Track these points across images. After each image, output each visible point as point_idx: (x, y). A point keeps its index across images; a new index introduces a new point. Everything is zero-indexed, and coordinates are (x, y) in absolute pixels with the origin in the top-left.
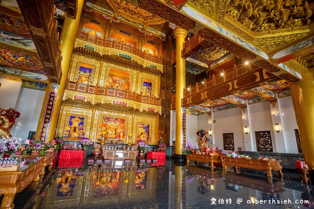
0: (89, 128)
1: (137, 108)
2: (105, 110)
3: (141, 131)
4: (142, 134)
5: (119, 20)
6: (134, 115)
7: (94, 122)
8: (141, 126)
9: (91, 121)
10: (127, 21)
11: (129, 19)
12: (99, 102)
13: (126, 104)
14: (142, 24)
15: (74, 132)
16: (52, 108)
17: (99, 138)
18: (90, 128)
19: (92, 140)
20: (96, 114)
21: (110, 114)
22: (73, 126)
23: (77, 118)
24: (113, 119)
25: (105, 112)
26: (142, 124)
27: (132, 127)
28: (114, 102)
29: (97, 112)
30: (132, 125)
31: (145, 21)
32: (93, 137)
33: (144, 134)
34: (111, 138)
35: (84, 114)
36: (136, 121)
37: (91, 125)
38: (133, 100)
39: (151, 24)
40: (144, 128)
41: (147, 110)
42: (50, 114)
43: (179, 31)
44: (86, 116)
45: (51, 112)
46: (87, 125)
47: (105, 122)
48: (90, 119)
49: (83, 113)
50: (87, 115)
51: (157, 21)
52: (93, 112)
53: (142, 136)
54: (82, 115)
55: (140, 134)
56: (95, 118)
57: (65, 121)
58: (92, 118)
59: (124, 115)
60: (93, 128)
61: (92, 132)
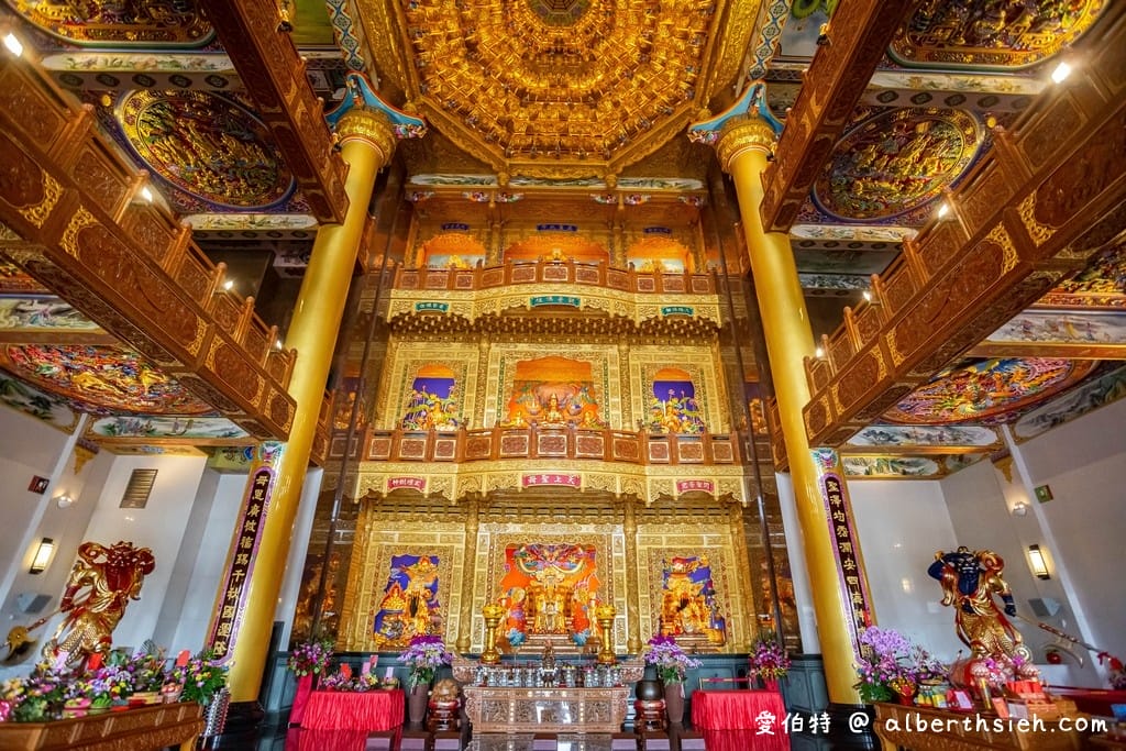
0: (457, 594)
1: (630, 489)
2: (510, 520)
3: (679, 593)
4: (685, 603)
5: (516, 190)
6: (630, 522)
7: (476, 570)
8: (679, 567)
9: (462, 566)
10: (545, 186)
11: (548, 177)
12: (472, 487)
13: (577, 480)
14: (600, 177)
15: (413, 616)
16: (256, 527)
17: (503, 637)
18: (463, 595)
19: (473, 646)
20: (481, 536)
21: (533, 530)
22: (409, 591)
23: (425, 563)
24: (556, 553)
25: (514, 528)
26: (684, 561)
27: (628, 576)
28: (526, 480)
29: (484, 531)
30: (627, 566)
31: (607, 164)
32: (475, 633)
33: (693, 605)
34: (549, 632)
35: (438, 544)
36: (645, 547)
37: (464, 585)
38: (608, 458)
39: (629, 163)
40: (695, 577)
41: (676, 493)
42: (249, 551)
43: (731, 141)
44: (445, 550)
45: (253, 542)
46: (449, 586)
47: (528, 567)
48: (460, 558)
49: (433, 538)
50: (447, 545)
51: (645, 142)
52: (467, 531)
53: (686, 612)
54: (432, 548)
55: (676, 603)
56: (478, 553)
57: (377, 575)
58: (465, 556)
59: (588, 529)
60: (471, 593)
61: (470, 611)
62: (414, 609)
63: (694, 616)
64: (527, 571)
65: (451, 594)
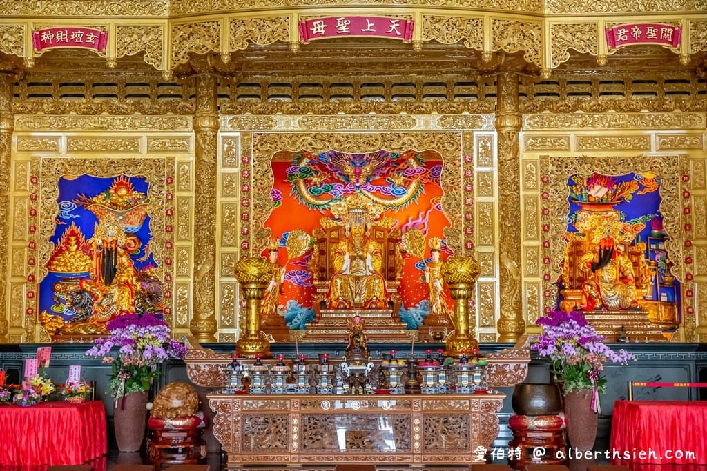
0: (185, 244)
1: (511, 43)
2: (277, 108)
3: (597, 238)
4: (607, 255)
6: (509, 108)
7: (219, 199)
8: (599, 191)
9: (193, 194)
12: (201, 44)
13: (407, 28)
15: (109, 282)
17: (274, 315)
18: (198, 245)
19: (220, 330)
20: (225, 138)
21: (323, 126)
22: (97, 240)
23: (124, 191)
24: (367, 169)
25: (285, 123)
26: (610, 182)
27: (502, 207)
28: (305, 28)
29: (229, 130)
30: (502, 190)
32: (224, 308)
33: (623, 261)
34: (357, 306)
35: (144, 154)
36: (536, 156)
37: (198, 227)
40: (628, 210)
41: (602, 50)
44: (157, 165)
46: (170, 230)
48: (188, 180)
49: (134, 144)
50: (163, 156)
52: (197, 129)
53: (609, 273)
54: (135, 163)
55: (590, 257)
56: (220, 170)
57: (33, 213)
58: (197, 175)
59: (428, 123)
60: (212, 241)
61: (212, 272)
62: (109, 272)
63: (624, 279)
64: (312, 200)
65: (176, 244)
